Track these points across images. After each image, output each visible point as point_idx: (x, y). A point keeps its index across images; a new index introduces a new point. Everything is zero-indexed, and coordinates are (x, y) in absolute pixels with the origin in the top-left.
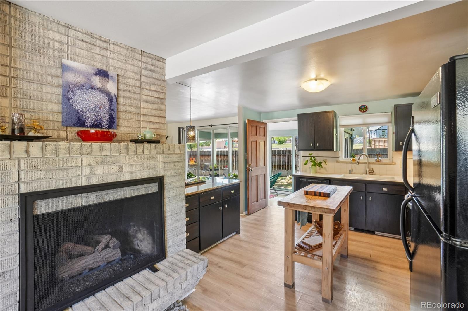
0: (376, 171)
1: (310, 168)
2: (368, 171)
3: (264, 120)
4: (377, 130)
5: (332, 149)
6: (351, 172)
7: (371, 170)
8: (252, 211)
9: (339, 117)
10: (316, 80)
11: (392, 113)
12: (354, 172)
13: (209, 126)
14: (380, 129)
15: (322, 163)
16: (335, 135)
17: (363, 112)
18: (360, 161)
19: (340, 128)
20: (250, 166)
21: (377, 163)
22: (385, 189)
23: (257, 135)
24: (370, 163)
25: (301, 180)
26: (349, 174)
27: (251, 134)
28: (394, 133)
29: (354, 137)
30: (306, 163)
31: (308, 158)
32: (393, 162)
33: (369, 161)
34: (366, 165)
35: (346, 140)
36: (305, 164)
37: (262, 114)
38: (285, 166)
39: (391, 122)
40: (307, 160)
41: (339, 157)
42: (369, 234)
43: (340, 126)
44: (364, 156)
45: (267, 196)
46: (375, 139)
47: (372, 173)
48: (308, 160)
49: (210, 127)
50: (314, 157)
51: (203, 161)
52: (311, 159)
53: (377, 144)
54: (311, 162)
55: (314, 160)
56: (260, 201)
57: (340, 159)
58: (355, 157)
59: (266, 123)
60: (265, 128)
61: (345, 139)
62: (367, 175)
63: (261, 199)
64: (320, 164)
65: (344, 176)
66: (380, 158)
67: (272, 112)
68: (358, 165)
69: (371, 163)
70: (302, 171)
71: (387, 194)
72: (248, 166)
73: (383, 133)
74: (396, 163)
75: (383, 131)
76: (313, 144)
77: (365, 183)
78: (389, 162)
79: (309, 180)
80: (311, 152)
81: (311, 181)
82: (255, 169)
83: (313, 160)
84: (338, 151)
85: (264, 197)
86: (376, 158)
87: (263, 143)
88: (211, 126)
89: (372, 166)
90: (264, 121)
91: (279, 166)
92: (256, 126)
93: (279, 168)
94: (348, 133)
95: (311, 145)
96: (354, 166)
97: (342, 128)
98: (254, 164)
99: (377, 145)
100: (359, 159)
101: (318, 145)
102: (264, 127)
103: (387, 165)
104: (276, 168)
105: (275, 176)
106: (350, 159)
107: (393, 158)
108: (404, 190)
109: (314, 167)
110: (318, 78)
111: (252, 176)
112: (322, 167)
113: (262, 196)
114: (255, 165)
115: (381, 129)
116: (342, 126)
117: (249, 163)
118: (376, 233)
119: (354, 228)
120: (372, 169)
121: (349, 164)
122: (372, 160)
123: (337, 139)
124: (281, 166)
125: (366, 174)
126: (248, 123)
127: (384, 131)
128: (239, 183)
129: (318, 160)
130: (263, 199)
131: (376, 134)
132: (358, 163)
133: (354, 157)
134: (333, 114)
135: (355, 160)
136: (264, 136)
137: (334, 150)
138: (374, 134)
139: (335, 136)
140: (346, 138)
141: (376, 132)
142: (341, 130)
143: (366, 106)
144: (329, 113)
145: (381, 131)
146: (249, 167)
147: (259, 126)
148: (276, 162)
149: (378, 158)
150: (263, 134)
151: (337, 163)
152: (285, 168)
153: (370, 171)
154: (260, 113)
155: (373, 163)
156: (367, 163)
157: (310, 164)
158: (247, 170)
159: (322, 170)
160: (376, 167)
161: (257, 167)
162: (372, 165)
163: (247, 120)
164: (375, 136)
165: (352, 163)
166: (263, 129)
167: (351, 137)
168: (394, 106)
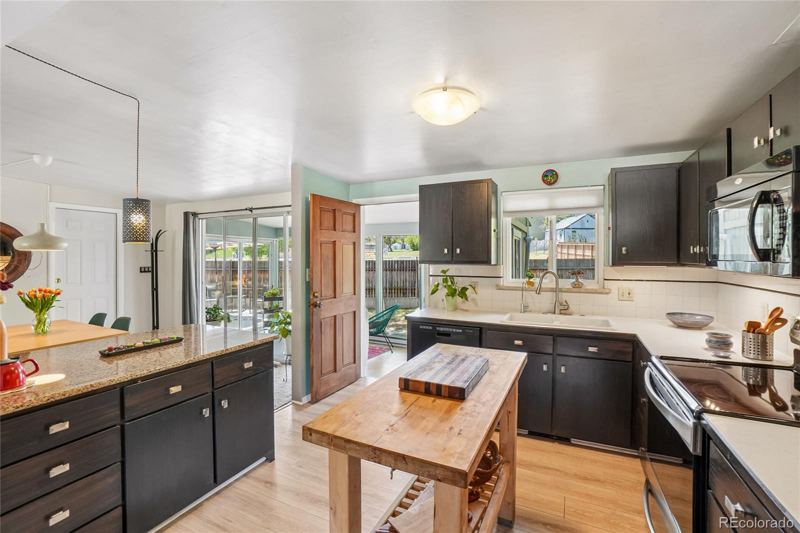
0: (572, 308)
1: (443, 300)
2: (558, 307)
3: (354, 199)
4: (565, 229)
5: (487, 262)
6: (525, 309)
7: (564, 306)
8: (321, 394)
9: (503, 193)
10: (445, 89)
11: (604, 188)
12: (530, 307)
13: (246, 209)
14: (570, 229)
15: (468, 289)
16: (494, 231)
17: (550, 184)
18: (542, 286)
19: (503, 217)
20: (317, 297)
21: (575, 290)
22: (591, 349)
23: (335, 230)
24: (561, 291)
25: (421, 327)
26: (521, 312)
27: (321, 225)
28: (609, 229)
29: (532, 237)
30: (434, 290)
31: (440, 280)
32: (606, 287)
33: (560, 287)
34: (555, 293)
35: (516, 243)
36: (433, 292)
37: (351, 186)
38: (415, 289)
39: (602, 206)
40: (436, 283)
41: (501, 277)
42: (559, 443)
43: (504, 212)
44: (551, 274)
45: (360, 357)
46: (562, 243)
47: (565, 310)
48: (438, 284)
49: (248, 212)
50: (452, 277)
51: (261, 280)
52: (445, 281)
53: (565, 251)
54: (445, 287)
55: (452, 283)
56: (342, 371)
57: (502, 282)
58: (532, 277)
59: (358, 206)
60: (356, 215)
61: (515, 240)
62: (556, 315)
63: (346, 365)
64: (463, 293)
65: (511, 319)
66: (580, 280)
67: (371, 182)
68: (539, 294)
69: (563, 290)
70: (429, 306)
71: (597, 359)
72: (311, 297)
73: (574, 233)
74: (610, 290)
75: (573, 232)
76: (448, 250)
77: (552, 336)
78: (597, 288)
79: (438, 328)
80: (445, 267)
81: (442, 329)
82: (332, 302)
83: (450, 283)
84: (500, 265)
85: (353, 361)
86: (574, 280)
87: (352, 247)
88: (251, 210)
89: (565, 296)
90: (354, 201)
91: (403, 289)
92: (334, 210)
93: (403, 293)
94: (520, 230)
95: (446, 251)
96: (530, 296)
97: (509, 216)
98: (328, 292)
99: (564, 254)
100: (541, 283)
101: (458, 251)
102: (354, 214)
103: (595, 295)
104: (398, 293)
105: (388, 311)
106: (521, 281)
107: (605, 280)
108: (631, 350)
109: (451, 297)
110: (451, 83)
111: (322, 317)
112: (467, 300)
113: (348, 358)
114: (330, 293)
115: (571, 227)
116: (508, 213)
117: (314, 290)
118: (573, 441)
119: (529, 432)
120: (566, 301)
121: (521, 292)
122: (566, 283)
123: (498, 239)
124: (406, 289)
125: (555, 313)
126: (312, 201)
127: (575, 232)
128: (272, 342)
129: (460, 283)
130: (349, 364)
131: (563, 236)
132: (539, 291)
133: (530, 277)
134: (490, 185)
135: (532, 284)
136: (354, 231)
137: (491, 264)
138: (561, 235)
139: (493, 234)
140: (516, 238)
141: (563, 232)
142: (507, 221)
143: (555, 171)
144: (481, 184)
145: (571, 232)
146: (315, 300)
147: (340, 210)
148: (397, 282)
149: (577, 280)
150: (350, 227)
151: (498, 289)
152: (415, 293)
153: (562, 308)
154: (347, 184)
155: (568, 291)
156: (557, 290)
157: (443, 292)
158: (309, 306)
159: (467, 305)
160: (572, 299)
161: (335, 297)
162: (564, 294)
163: (311, 194)
164: (561, 238)
165: (527, 290)
166: (350, 218)
167: (525, 238)
168: (609, 171)
